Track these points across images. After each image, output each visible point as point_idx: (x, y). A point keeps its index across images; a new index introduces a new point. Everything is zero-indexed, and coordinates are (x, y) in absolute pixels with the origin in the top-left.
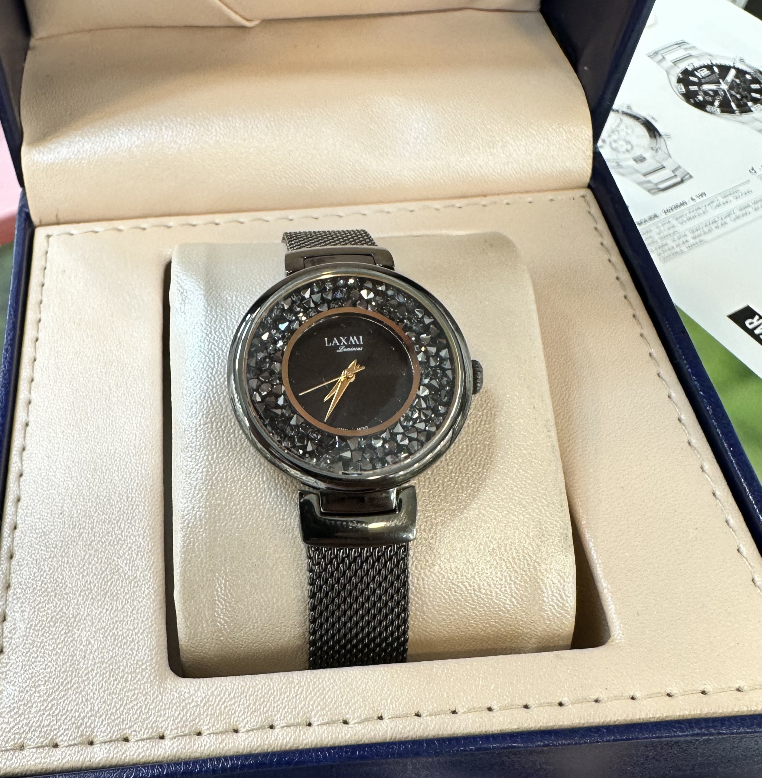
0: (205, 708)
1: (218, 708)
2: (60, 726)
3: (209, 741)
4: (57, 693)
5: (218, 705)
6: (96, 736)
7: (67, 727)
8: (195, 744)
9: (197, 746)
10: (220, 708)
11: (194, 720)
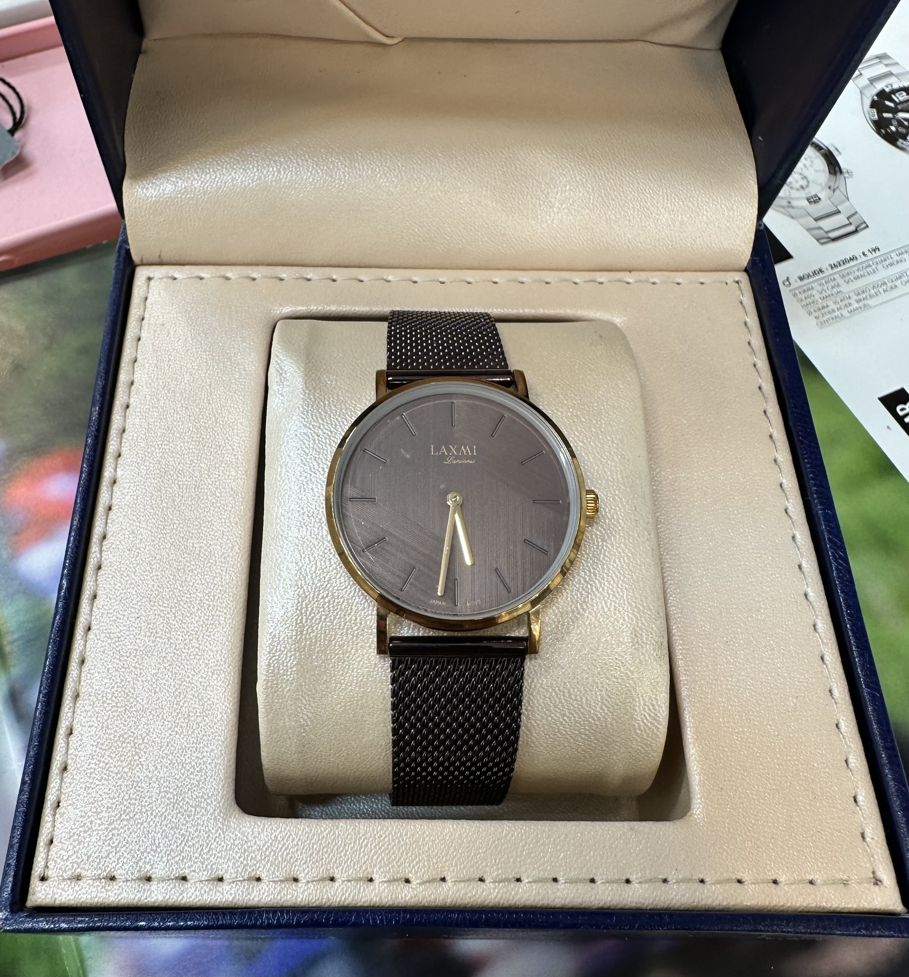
0: (267, 853)
2: (119, 858)
3: (267, 889)
5: (280, 850)
6: (154, 873)
7: (125, 861)
8: (253, 891)
9: (255, 893)
11: (254, 866)
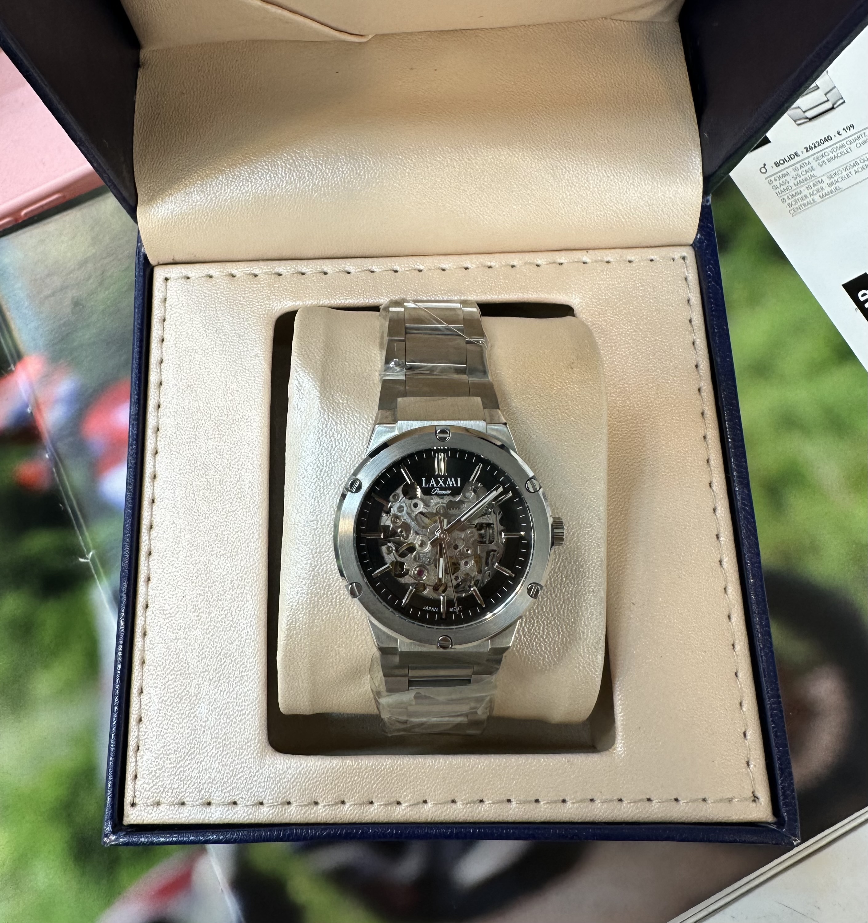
0: (294, 784)
1: (304, 784)
2: (186, 790)
3: (296, 811)
4: (184, 761)
5: (304, 782)
6: (213, 799)
7: (191, 791)
8: (285, 813)
9: (287, 814)
10: (305, 785)
11: (285, 793)
